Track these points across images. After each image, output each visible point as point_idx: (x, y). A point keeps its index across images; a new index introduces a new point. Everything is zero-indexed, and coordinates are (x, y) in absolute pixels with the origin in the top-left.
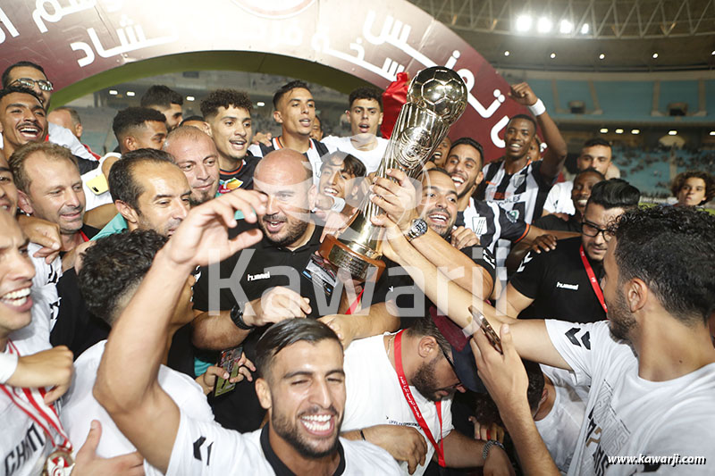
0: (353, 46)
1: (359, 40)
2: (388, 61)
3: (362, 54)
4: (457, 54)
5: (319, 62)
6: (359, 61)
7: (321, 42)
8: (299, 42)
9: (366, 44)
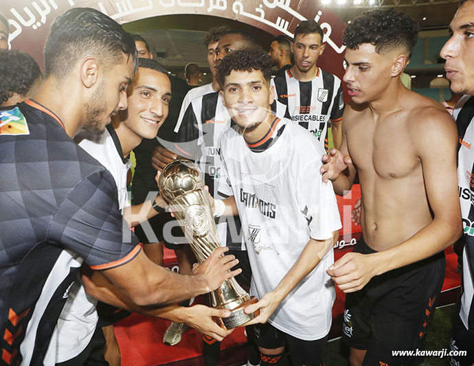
0: (257, 10)
1: (261, 6)
2: (279, 19)
3: (263, 14)
4: (320, 13)
5: (238, 20)
6: (262, 19)
7: (238, 7)
8: (224, 8)
9: (265, 8)
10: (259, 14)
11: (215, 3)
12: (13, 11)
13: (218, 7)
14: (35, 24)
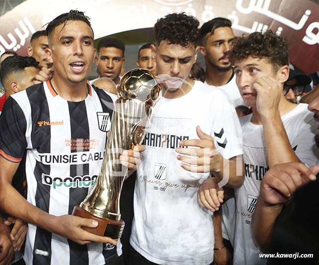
1: (234, 12)
4: (308, 13)
9: (239, 14)
14: (16, 46)
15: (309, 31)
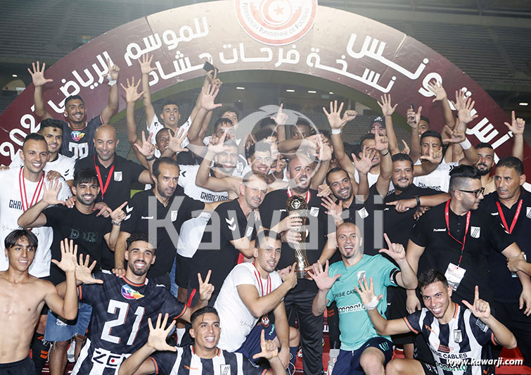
0: (338, 61)
1: (343, 57)
2: (367, 71)
3: (345, 66)
4: (426, 61)
5: (312, 74)
6: (344, 72)
7: (313, 60)
8: (296, 61)
9: (349, 59)
10: (340, 67)
11: (285, 57)
12: (75, 73)
13: (288, 61)
14: (93, 84)
15: (425, 82)
